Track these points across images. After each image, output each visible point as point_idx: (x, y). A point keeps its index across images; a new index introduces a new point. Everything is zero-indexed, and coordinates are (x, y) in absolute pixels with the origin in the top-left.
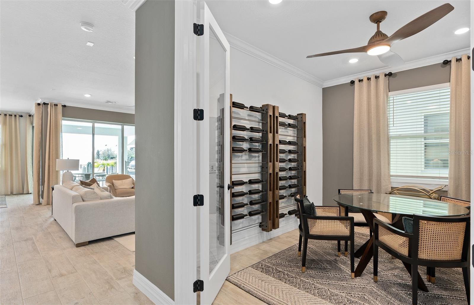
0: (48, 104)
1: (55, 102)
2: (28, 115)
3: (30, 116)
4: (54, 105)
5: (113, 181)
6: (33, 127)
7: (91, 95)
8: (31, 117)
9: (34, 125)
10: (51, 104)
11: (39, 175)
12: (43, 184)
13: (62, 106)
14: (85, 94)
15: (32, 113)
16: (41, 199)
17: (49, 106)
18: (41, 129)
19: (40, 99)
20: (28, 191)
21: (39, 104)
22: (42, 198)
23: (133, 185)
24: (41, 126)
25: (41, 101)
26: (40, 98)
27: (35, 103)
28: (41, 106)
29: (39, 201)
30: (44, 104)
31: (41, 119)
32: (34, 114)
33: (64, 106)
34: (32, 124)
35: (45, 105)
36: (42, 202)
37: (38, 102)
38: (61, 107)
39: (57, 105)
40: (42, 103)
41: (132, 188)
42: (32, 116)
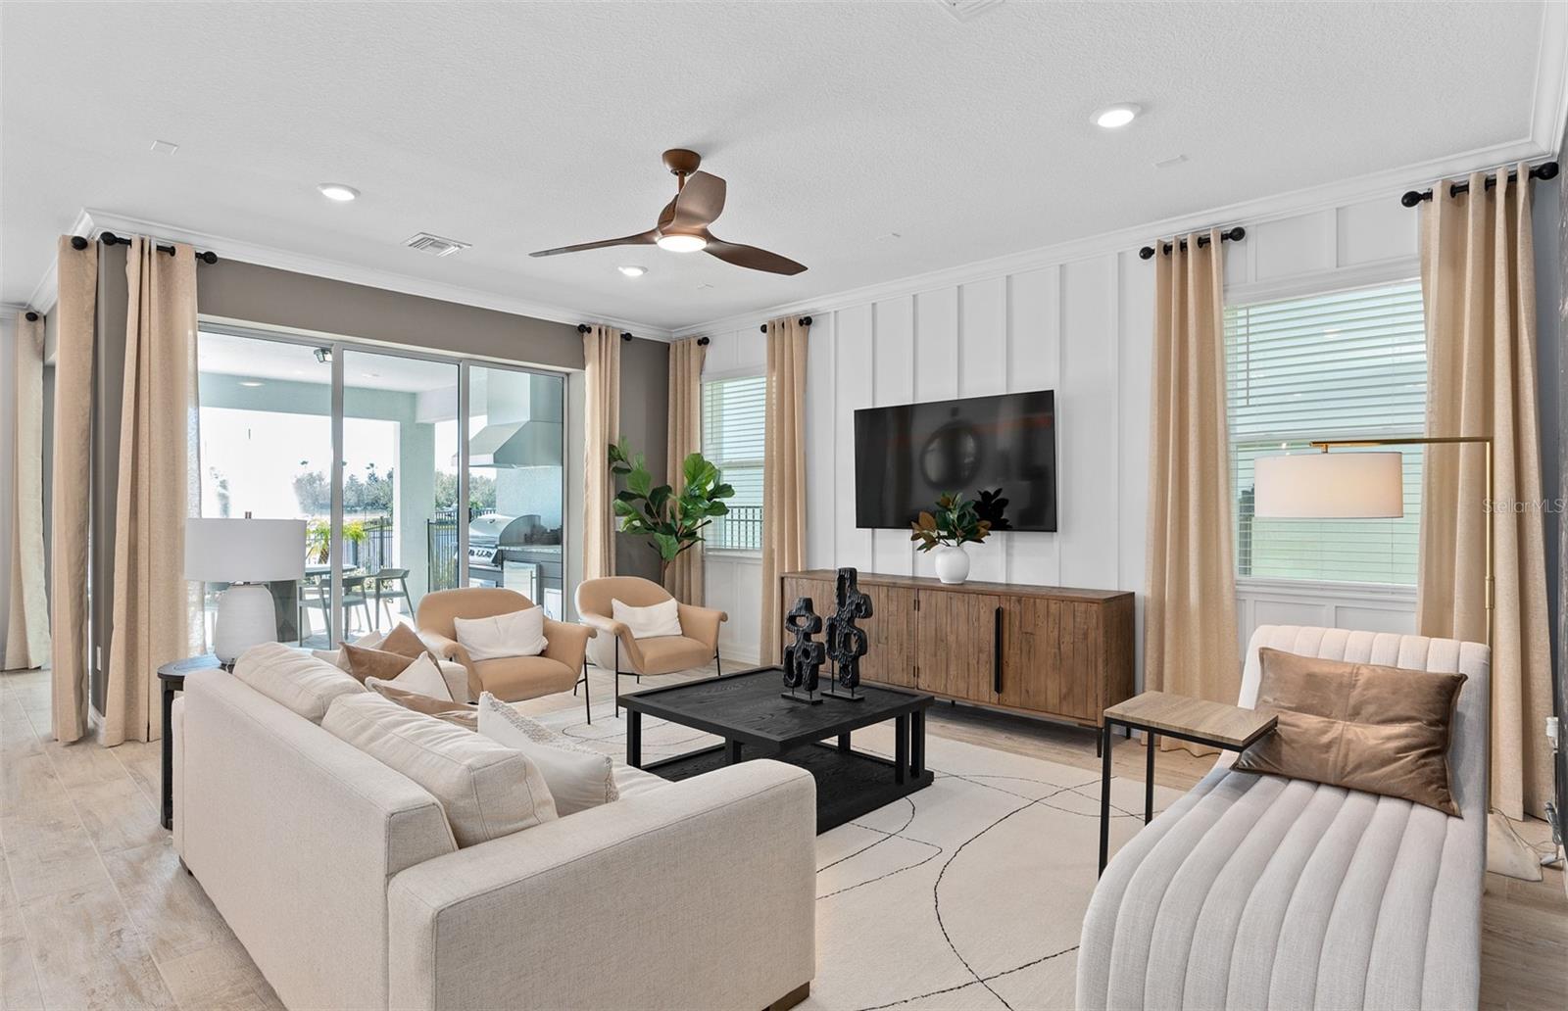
0: (129, 242)
1: (163, 235)
2: (22, 315)
3: (32, 317)
4: (159, 248)
5: (458, 621)
6: (49, 371)
7: (355, 192)
8: (40, 324)
9: (56, 357)
10: (142, 241)
11: (81, 596)
12: (102, 639)
13: (198, 255)
14: (326, 185)
15: (41, 306)
16: (91, 711)
17: (133, 254)
18: (89, 365)
19: (87, 216)
20: (26, 658)
21: (80, 244)
22: (100, 706)
23: (545, 642)
24: (90, 352)
25: (92, 224)
26: (89, 210)
27: (60, 235)
28: (91, 253)
29: (84, 723)
30: (109, 239)
31: (92, 319)
32: (54, 308)
33: (207, 259)
34: (43, 354)
35: (109, 247)
36: (95, 724)
37: (76, 235)
38: (193, 262)
39: (172, 251)
40: (98, 237)
41: (543, 654)
42: (43, 319)
